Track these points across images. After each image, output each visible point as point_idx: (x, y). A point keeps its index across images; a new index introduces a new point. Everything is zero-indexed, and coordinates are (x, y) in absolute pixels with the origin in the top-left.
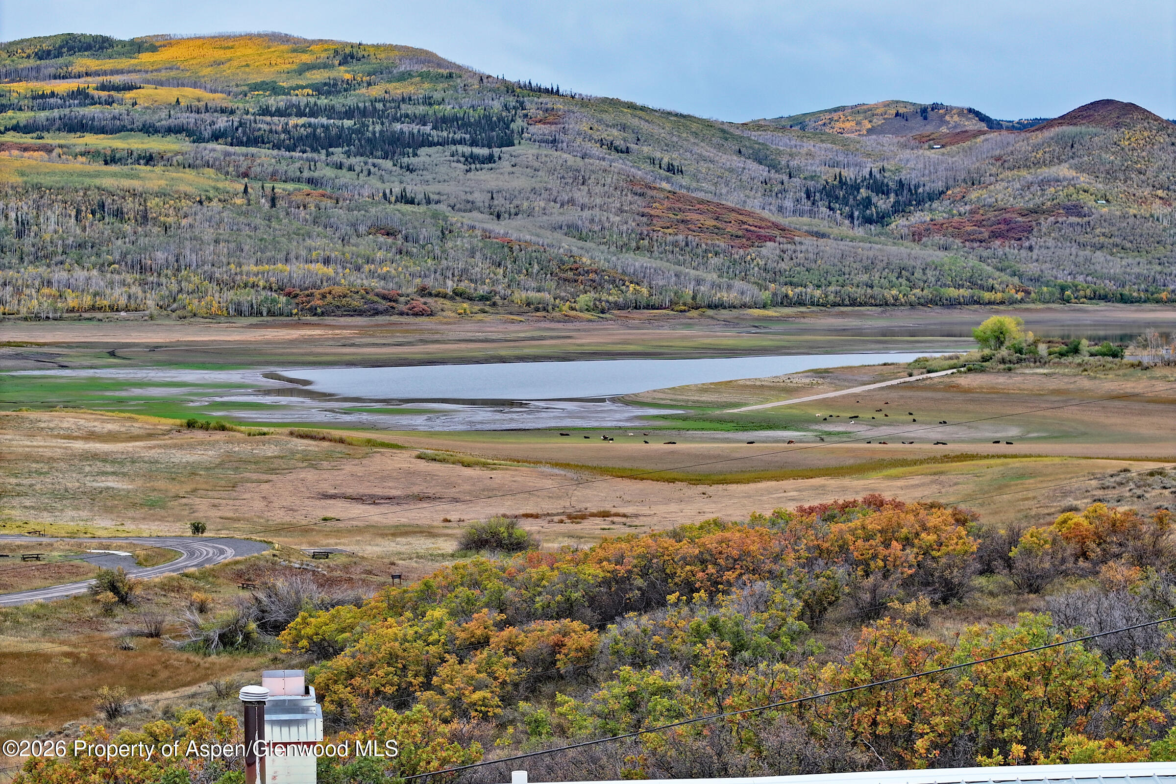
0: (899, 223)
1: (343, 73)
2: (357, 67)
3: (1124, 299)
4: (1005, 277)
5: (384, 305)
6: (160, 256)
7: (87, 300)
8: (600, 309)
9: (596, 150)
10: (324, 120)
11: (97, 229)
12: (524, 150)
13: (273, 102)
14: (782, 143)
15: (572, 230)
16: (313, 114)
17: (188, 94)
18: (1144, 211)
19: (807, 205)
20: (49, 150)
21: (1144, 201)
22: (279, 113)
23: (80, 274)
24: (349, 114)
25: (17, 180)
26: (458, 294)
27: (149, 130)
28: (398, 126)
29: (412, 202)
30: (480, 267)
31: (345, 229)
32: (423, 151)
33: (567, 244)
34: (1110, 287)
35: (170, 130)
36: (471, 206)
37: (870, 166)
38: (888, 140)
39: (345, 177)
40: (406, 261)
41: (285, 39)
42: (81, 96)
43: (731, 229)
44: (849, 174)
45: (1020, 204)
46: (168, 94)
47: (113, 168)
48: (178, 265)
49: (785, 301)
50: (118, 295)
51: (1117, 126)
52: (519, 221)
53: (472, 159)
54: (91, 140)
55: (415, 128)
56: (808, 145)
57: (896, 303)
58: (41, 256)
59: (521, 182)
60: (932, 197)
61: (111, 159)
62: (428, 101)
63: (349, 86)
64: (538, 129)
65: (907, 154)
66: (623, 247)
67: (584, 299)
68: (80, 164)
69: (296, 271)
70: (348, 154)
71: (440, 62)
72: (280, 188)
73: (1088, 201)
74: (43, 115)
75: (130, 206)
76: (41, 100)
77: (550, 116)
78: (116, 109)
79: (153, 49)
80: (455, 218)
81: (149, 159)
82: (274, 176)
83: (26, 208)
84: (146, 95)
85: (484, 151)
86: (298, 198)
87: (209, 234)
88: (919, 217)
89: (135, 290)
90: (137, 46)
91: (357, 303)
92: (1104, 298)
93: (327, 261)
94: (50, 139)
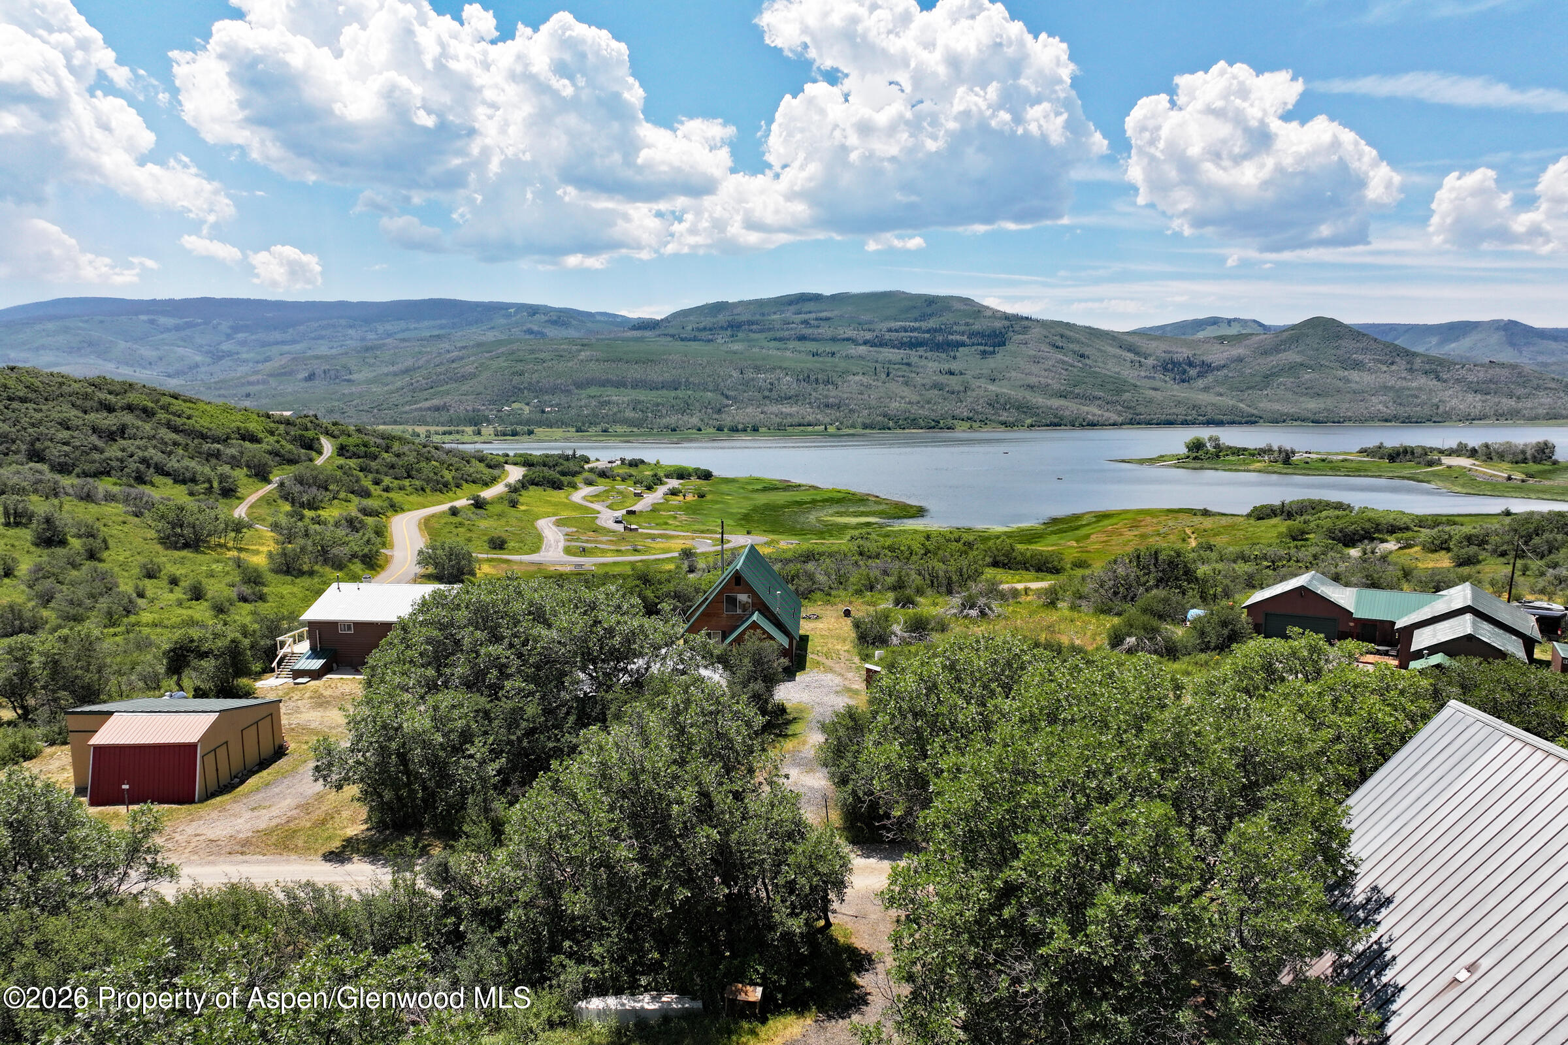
0: (1200, 382)
1: (928, 311)
2: (935, 307)
3: (1314, 421)
4: (1251, 410)
8: (1037, 426)
9: (1045, 347)
10: (916, 334)
11: (806, 387)
12: (1011, 348)
13: (895, 325)
14: (1143, 342)
15: (1029, 388)
16: (911, 331)
18: (1333, 374)
19: (1152, 374)
20: (790, 350)
21: (1333, 369)
23: (795, 408)
24: (928, 331)
26: (969, 419)
27: (834, 340)
28: (950, 337)
29: (952, 374)
30: (981, 406)
31: (920, 387)
32: (961, 349)
33: (1025, 395)
34: (1307, 414)
35: (844, 339)
36: (980, 376)
37: (1188, 353)
39: (923, 362)
40: (946, 402)
41: (903, 294)
43: (1109, 386)
44: (1176, 357)
45: (1265, 372)
47: (816, 358)
49: (1132, 422)
52: (1003, 384)
53: (985, 353)
54: (807, 345)
55: (958, 337)
56: (1157, 343)
57: (1190, 423)
58: (780, 400)
59: (1005, 364)
60: (1218, 369)
61: (816, 354)
62: (966, 324)
63: (930, 317)
64: (1019, 338)
65: (1209, 347)
66: (1054, 396)
67: (1029, 421)
70: (926, 351)
71: (974, 304)
72: (892, 368)
74: (787, 333)
75: (821, 377)
76: (787, 325)
77: (1025, 331)
78: (821, 330)
79: (841, 300)
80: (973, 382)
81: (832, 354)
82: (889, 362)
85: (991, 349)
86: (899, 372)
87: (855, 390)
90: (832, 299)
91: (921, 423)
92: (1304, 421)
93: (909, 403)
94: (790, 345)
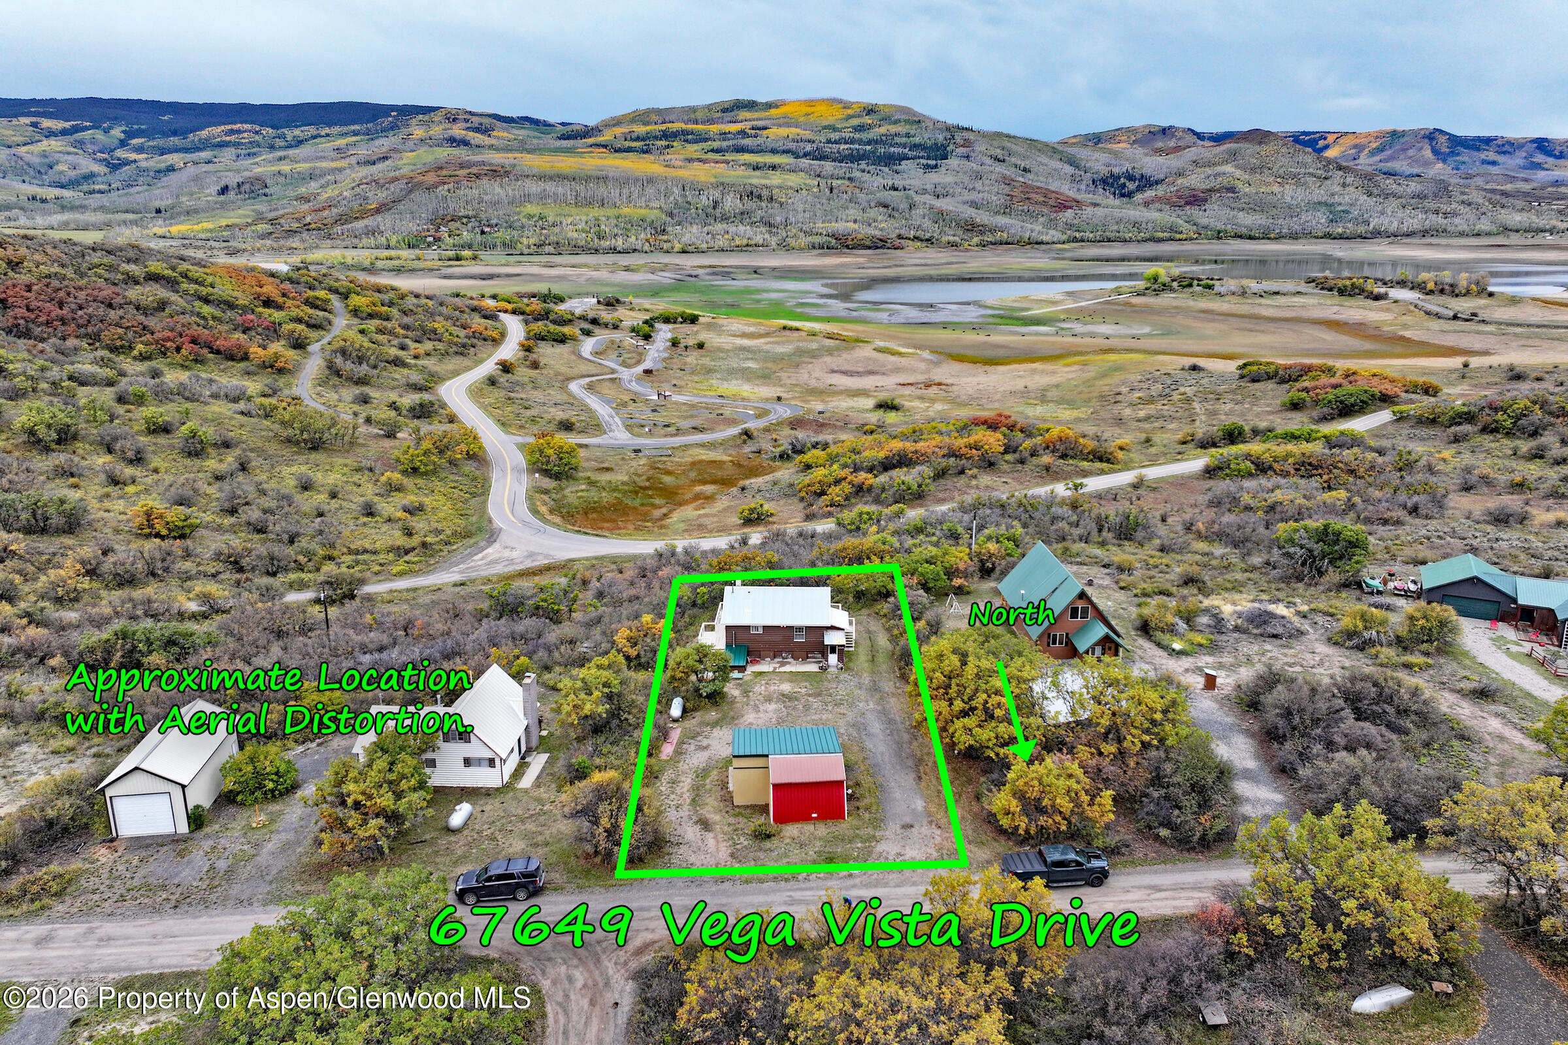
0: (1139, 197)
1: (868, 120)
2: (875, 116)
3: (1250, 238)
4: (1189, 226)
5: (880, 244)
6: (778, 219)
7: (745, 242)
8: (983, 245)
9: (988, 161)
10: (857, 146)
11: (750, 205)
12: (953, 162)
13: (834, 136)
14: (1083, 154)
15: (975, 205)
16: (852, 143)
17: (793, 131)
18: (1269, 190)
19: (1092, 187)
20: (727, 162)
21: (1269, 184)
22: (836, 142)
23: (742, 228)
24: (869, 143)
25: (713, 180)
26: (916, 238)
27: (774, 151)
29: (896, 189)
30: (927, 223)
31: (864, 204)
32: (904, 163)
33: (969, 212)
34: (1244, 231)
35: (784, 152)
36: (925, 192)
37: (1127, 166)
38: (1139, 151)
39: (866, 177)
40: (892, 221)
41: (840, 101)
42: (743, 133)
43: (1052, 202)
44: (1116, 170)
45: (1203, 186)
46: (783, 131)
47: (757, 173)
48: (787, 223)
49: (1075, 240)
50: (759, 239)
51: (1260, 143)
52: (948, 199)
53: (927, 167)
54: (748, 158)
55: (901, 150)
56: (1096, 155)
57: (1131, 240)
58: (725, 218)
59: (949, 179)
60: (1157, 183)
61: (756, 168)
62: (908, 135)
63: (870, 127)
64: (961, 150)
65: (1148, 159)
66: (997, 213)
67: (976, 240)
68: (741, 172)
69: (841, 227)
70: (868, 164)
71: (915, 114)
72: (835, 183)
73: (1239, 184)
74: (725, 144)
75: (765, 193)
76: (724, 135)
77: (967, 143)
78: (759, 140)
79: (777, 107)
80: (918, 198)
81: (774, 167)
82: (832, 177)
83: (717, 194)
84: (774, 132)
85: (932, 162)
86: (843, 188)
87: (800, 208)
88: (1149, 194)
89: (767, 236)
90: (769, 106)
91: (868, 243)
92: (1241, 237)
93: (855, 221)
94: (729, 157)
